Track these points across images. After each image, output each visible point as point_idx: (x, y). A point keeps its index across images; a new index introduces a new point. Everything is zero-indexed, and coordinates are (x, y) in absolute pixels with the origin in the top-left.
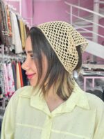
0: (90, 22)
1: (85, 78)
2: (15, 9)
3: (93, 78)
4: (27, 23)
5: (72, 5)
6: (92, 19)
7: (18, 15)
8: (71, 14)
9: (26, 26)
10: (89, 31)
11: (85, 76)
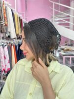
0: (68, 15)
1: (64, 57)
2: (11, 5)
3: (71, 57)
4: (21, 16)
5: (54, 3)
6: (69, 13)
7: (13, 10)
8: (54, 10)
9: (20, 18)
10: (67, 22)
11: (64, 55)
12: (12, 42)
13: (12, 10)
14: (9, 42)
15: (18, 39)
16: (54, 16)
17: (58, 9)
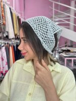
0: (68, 15)
2: (9, 3)
4: (19, 15)
5: (54, 2)
6: (69, 13)
7: (12, 8)
8: (54, 9)
9: (18, 17)
10: (67, 22)
12: (10, 43)
13: (10, 9)
14: (6, 43)
15: (16, 39)
16: (54, 16)
17: (57, 9)
